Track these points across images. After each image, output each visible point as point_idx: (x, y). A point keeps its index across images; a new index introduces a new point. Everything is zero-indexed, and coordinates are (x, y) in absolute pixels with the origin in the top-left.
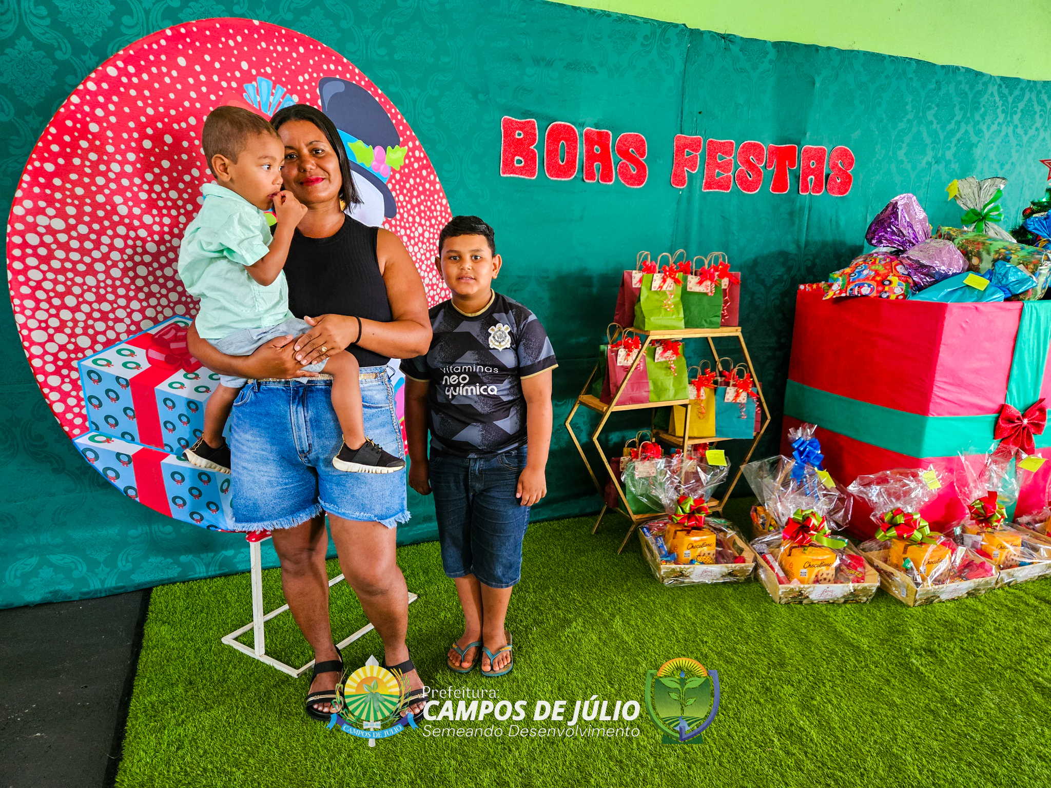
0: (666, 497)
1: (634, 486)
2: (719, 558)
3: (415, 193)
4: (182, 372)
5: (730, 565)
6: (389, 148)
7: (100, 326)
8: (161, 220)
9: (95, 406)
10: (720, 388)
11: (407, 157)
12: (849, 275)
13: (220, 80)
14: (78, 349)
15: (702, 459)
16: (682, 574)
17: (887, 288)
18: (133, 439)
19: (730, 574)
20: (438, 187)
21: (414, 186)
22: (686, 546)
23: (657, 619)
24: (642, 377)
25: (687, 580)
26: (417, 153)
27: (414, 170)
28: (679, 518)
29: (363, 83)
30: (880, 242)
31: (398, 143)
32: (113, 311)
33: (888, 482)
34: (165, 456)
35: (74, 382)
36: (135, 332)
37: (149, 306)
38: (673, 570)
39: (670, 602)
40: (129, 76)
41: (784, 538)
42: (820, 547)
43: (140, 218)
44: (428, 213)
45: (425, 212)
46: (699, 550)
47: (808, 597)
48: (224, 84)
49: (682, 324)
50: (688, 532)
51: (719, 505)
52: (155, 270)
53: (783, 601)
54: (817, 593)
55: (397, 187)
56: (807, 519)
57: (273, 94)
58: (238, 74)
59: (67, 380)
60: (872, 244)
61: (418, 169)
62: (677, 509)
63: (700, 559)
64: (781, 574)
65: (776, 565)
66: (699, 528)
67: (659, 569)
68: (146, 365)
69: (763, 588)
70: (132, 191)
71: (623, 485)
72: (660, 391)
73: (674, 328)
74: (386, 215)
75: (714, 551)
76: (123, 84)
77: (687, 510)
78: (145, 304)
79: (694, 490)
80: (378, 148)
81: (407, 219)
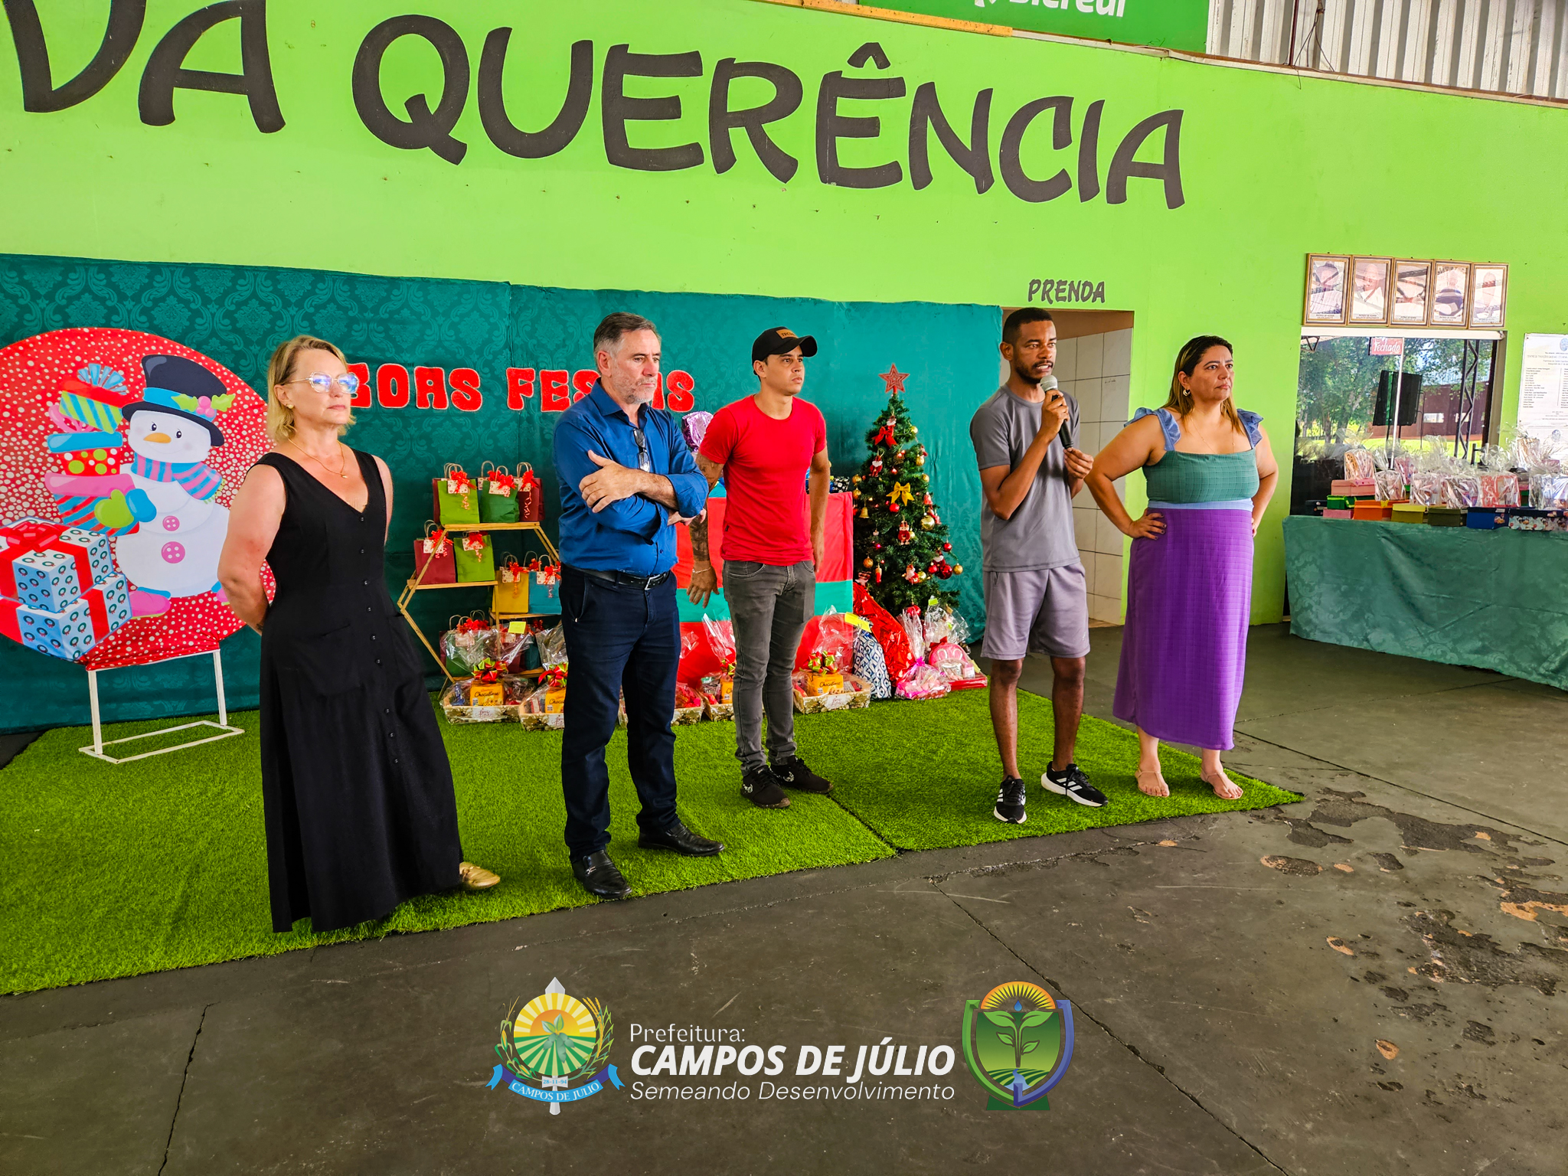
2: (502, 702)
3: (245, 427)
4: (32, 552)
6: (215, 397)
8: (17, 458)
11: (235, 401)
13: (59, 370)
16: (463, 714)
21: (243, 422)
22: (473, 694)
25: (467, 719)
26: (247, 398)
27: (244, 410)
29: (185, 355)
31: (225, 392)
37: (8, 511)
38: (455, 710)
47: (546, 725)
48: (63, 372)
49: (478, 519)
52: (13, 488)
53: (528, 728)
54: (552, 721)
56: (557, 668)
58: (73, 365)
61: (248, 409)
67: (443, 708)
72: (467, 574)
73: (473, 522)
74: (212, 445)
75: (499, 698)
78: (5, 509)
80: (201, 398)
81: (237, 446)
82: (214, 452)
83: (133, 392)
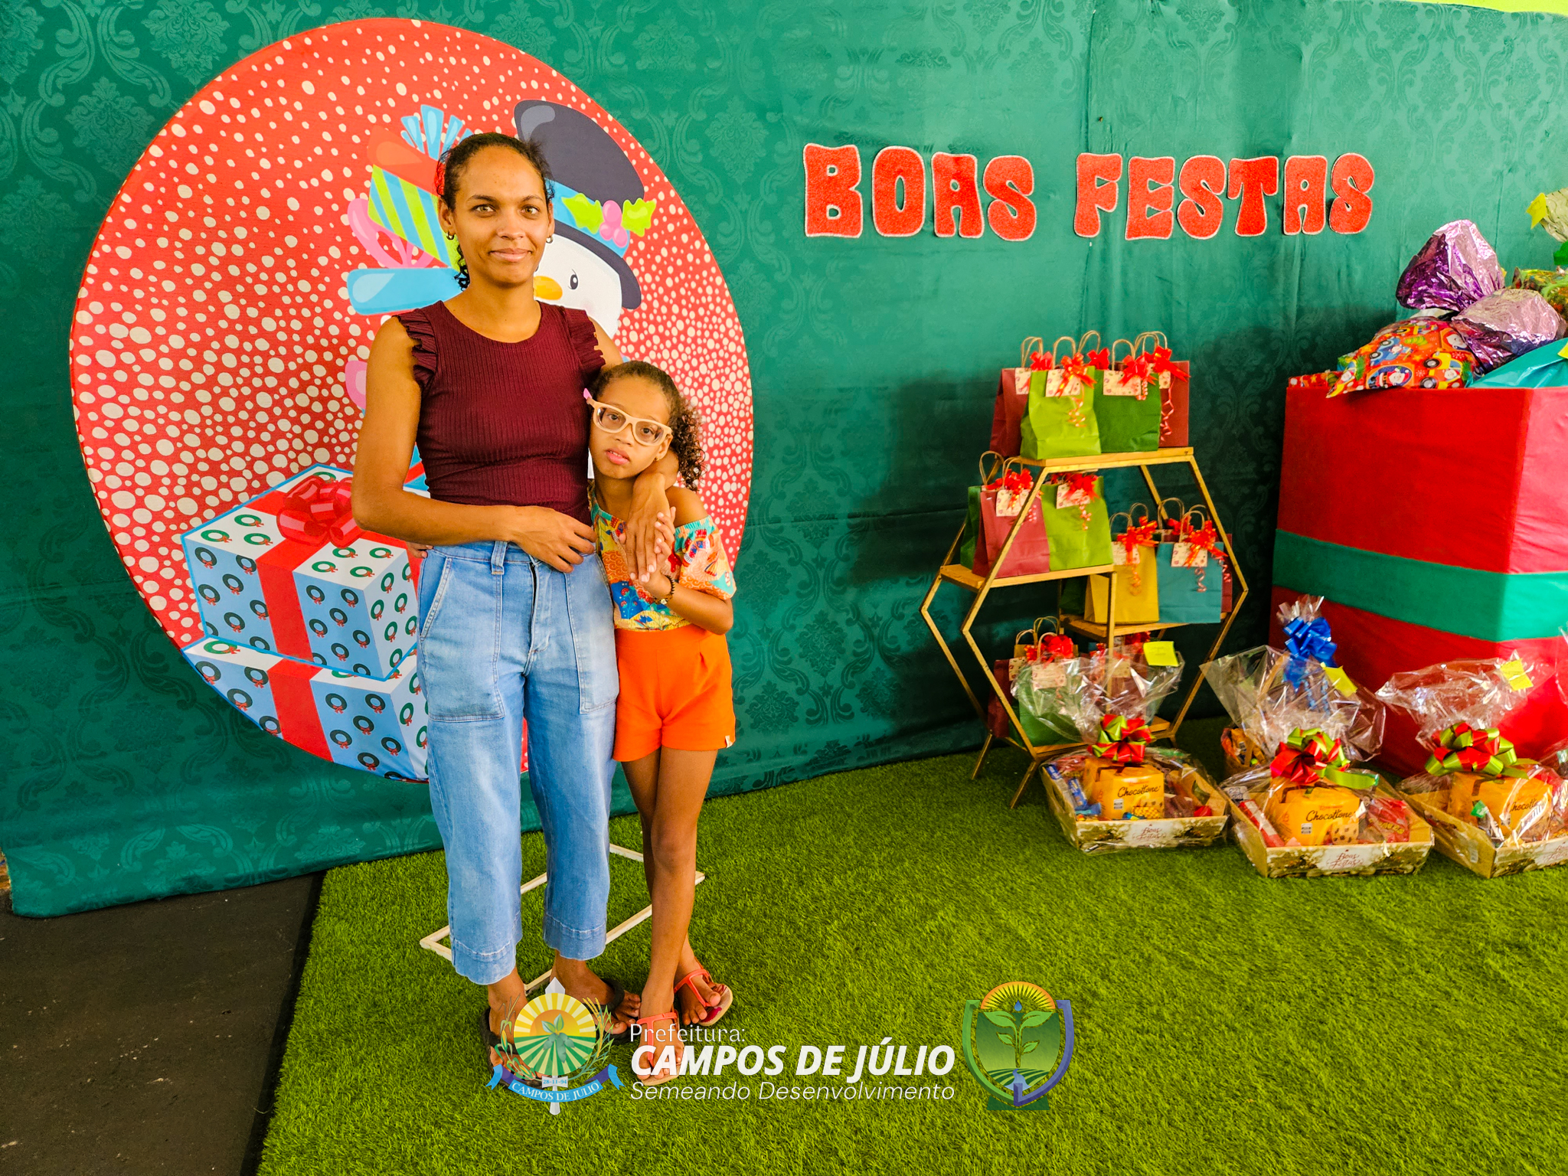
0: (1083, 717)
1: (1032, 703)
2: (1171, 809)
3: (670, 270)
4: (330, 547)
5: (1187, 820)
6: (627, 203)
7: (209, 483)
8: (288, 323)
9: (209, 600)
10: (1164, 545)
11: (656, 215)
12: (1370, 355)
13: (366, 113)
14: (180, 517)
15: (1139, 657)
16: (1110, 836)
17: (1432, 373)
18: (267, 648)
19: (1188, 834)
20: (707, 258)
21: (668, 259)
22: (1115, 792)
23: (1072, 905)
24: (1035, 532)
25: (1119, 845)
26: (672, 209)
27: (668, 235)
28: (1103, 750)
29: (583, 106)
30: (1420, 301)
31: (642, 195)
32: (227, 459)
33: (1443, 681)
34: (315, 670)
35: (177, 566)
36: (258, 491)
37: (277, 451)
38: (1096, 829)
39: (1092, 879)
40: (233, 113)
41: (1274, 775)
42: (1333, 787)
43: (257, 323)
44: (692, 299)
45: (688, 299)
46: (1138, 797)
47: (1314, 866)
48: (372, 119)
49: (1097, 446)
50: (1119, 770)
51: (1171, 728)
52: (283, 398)
53: (1274, 873)
54: (1328, 859)
55: (641, 261)
56: (1310, 743)
57: (445, 130)
58: (391, 102)
59: (167, 563)
60: (1408, 306)
61: (674, 233)
62: (1099, 736)
63: (1138, 812)
64: (1271, 832)
65: (1261, 817)
66: (1136, 764)
67: (1074, 828)
68: (278, 539)
69: (1242, 854)
70: (245, 284)
71: (1014, 702)
72: (1067, 553)
73: (1084, 454)
74: (625, 305)
75: (1162, 800)
76: (224, 126)
77: (1116, 736)
78: (271, 449)
79: (1127, 706)
80: (609, 204)
81: (659, 310)
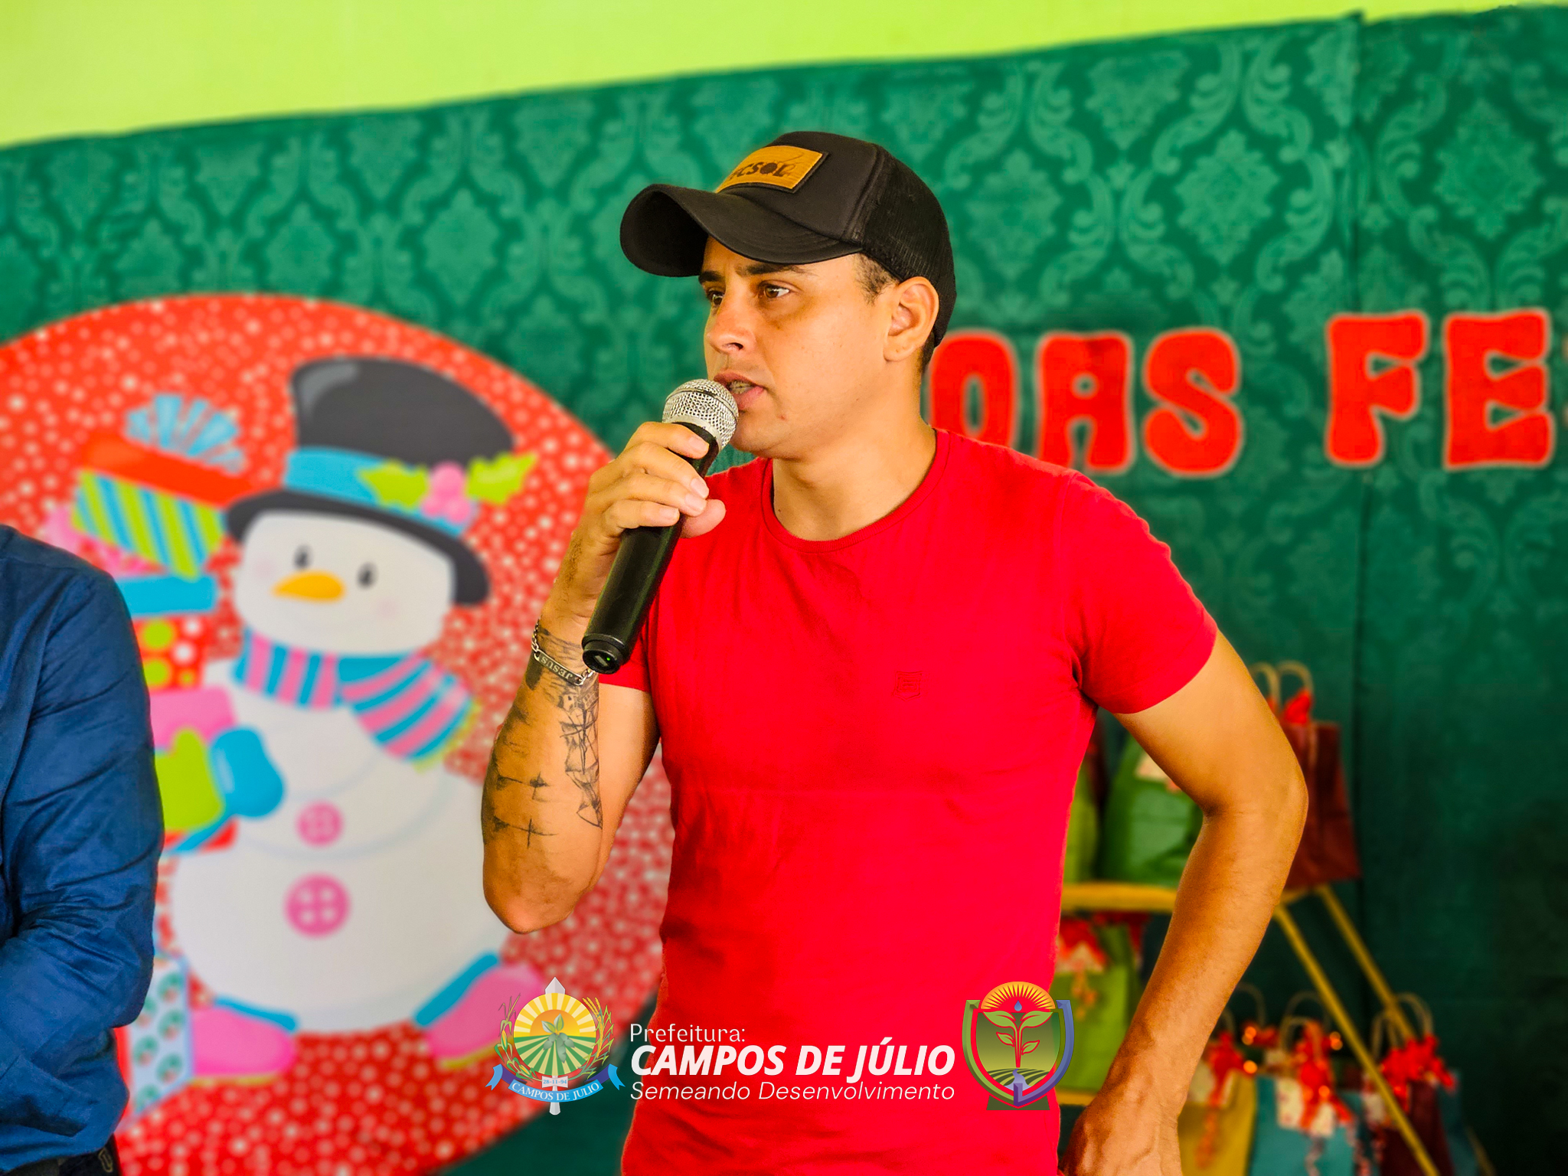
6: (478, 463)
13: (82, 416)
26: (571, 461)
31: (510, 449)
55: (497, 540)
58: (115, 400)
74: (457, 602)
80: (443, 470)
82: (458, 624)
83: (258, 460)
